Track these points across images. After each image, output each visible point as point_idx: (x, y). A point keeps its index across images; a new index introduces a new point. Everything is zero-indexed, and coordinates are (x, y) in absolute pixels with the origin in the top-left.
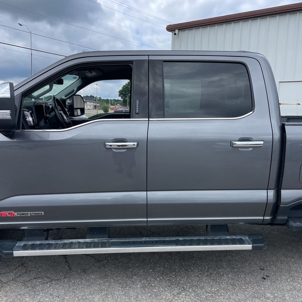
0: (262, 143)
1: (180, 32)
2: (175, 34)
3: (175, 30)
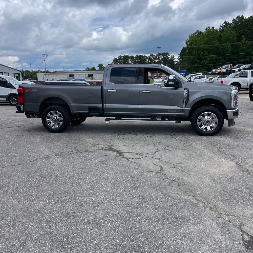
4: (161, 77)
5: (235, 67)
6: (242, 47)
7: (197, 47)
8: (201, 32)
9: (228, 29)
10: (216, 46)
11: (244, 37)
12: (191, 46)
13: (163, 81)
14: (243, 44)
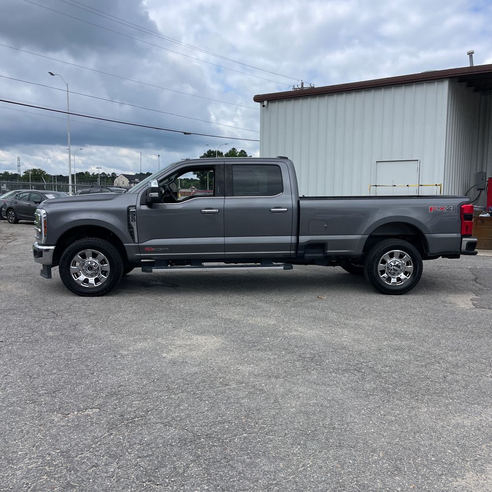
0: (286, 209)
1: (269, 103)
2: (264, 106)
3: (263, 101)
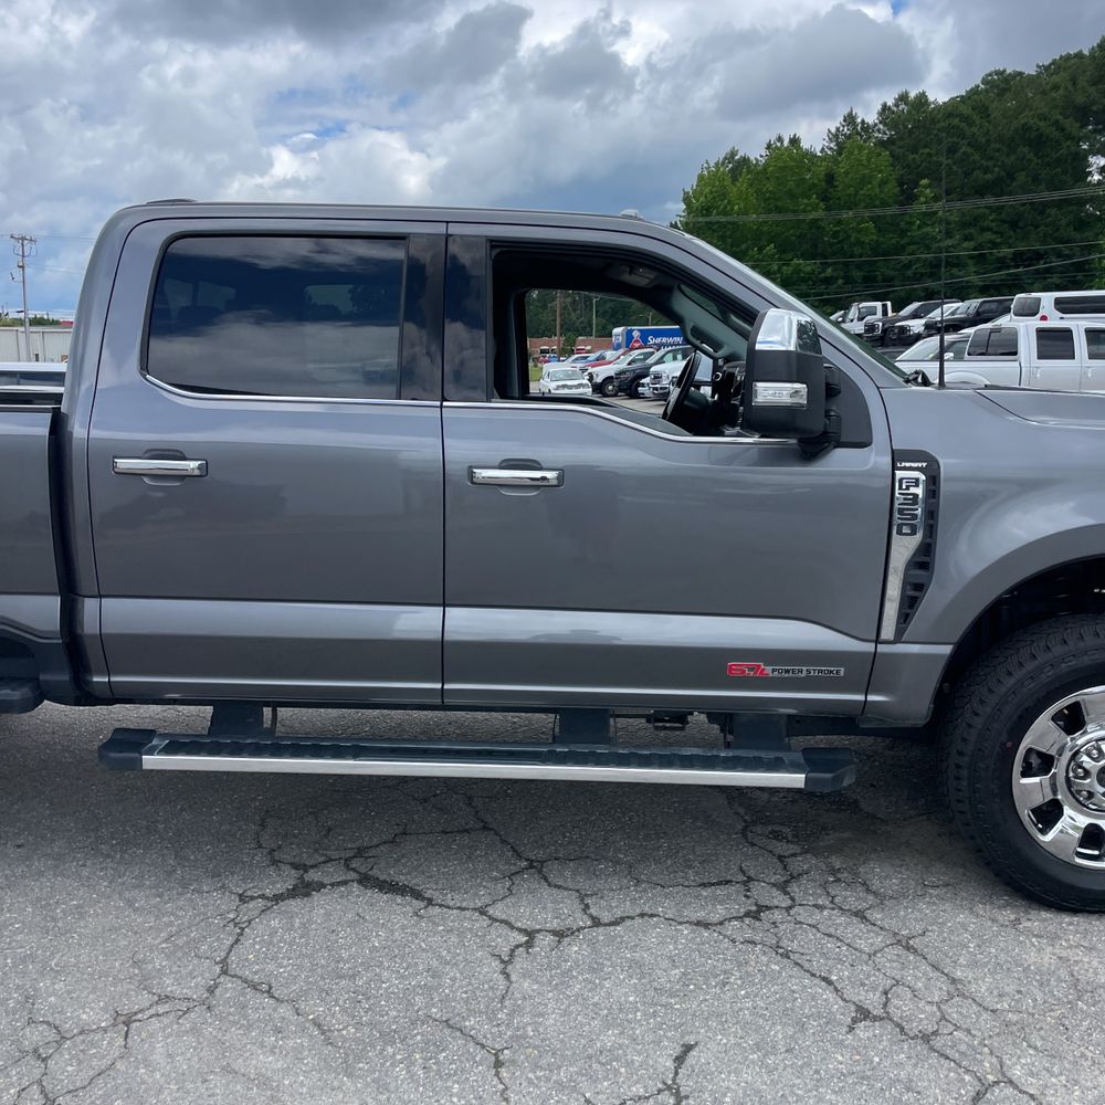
4: (572, 352)
5: (903, 313)
6: (919, 227)
7: (732, 223)
8: (745, 160)
9: (861, 148)
10: (814, 222)
11: (926, 187)
12: (708, 219)
13: (584, 370)
14: (925, 214)
